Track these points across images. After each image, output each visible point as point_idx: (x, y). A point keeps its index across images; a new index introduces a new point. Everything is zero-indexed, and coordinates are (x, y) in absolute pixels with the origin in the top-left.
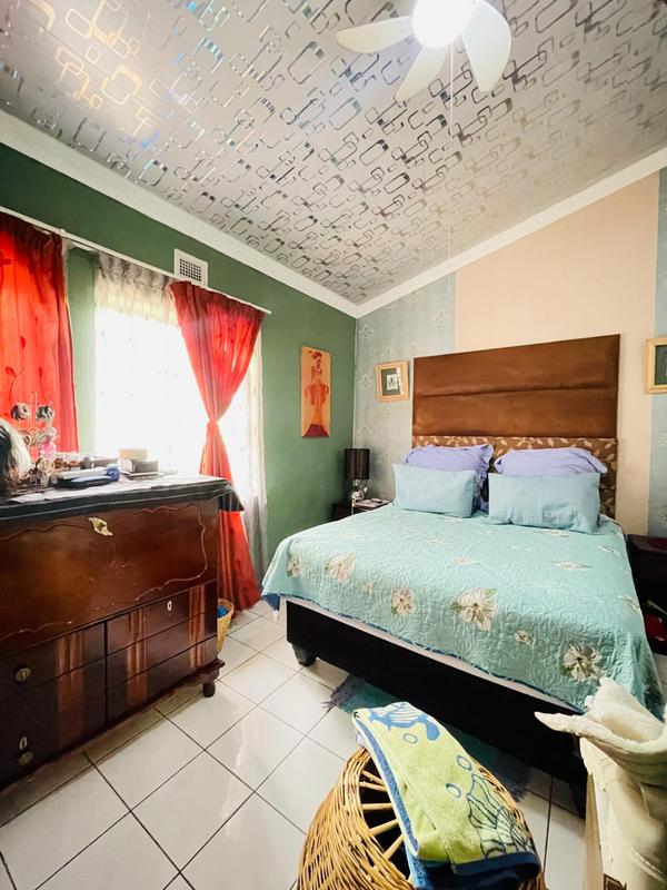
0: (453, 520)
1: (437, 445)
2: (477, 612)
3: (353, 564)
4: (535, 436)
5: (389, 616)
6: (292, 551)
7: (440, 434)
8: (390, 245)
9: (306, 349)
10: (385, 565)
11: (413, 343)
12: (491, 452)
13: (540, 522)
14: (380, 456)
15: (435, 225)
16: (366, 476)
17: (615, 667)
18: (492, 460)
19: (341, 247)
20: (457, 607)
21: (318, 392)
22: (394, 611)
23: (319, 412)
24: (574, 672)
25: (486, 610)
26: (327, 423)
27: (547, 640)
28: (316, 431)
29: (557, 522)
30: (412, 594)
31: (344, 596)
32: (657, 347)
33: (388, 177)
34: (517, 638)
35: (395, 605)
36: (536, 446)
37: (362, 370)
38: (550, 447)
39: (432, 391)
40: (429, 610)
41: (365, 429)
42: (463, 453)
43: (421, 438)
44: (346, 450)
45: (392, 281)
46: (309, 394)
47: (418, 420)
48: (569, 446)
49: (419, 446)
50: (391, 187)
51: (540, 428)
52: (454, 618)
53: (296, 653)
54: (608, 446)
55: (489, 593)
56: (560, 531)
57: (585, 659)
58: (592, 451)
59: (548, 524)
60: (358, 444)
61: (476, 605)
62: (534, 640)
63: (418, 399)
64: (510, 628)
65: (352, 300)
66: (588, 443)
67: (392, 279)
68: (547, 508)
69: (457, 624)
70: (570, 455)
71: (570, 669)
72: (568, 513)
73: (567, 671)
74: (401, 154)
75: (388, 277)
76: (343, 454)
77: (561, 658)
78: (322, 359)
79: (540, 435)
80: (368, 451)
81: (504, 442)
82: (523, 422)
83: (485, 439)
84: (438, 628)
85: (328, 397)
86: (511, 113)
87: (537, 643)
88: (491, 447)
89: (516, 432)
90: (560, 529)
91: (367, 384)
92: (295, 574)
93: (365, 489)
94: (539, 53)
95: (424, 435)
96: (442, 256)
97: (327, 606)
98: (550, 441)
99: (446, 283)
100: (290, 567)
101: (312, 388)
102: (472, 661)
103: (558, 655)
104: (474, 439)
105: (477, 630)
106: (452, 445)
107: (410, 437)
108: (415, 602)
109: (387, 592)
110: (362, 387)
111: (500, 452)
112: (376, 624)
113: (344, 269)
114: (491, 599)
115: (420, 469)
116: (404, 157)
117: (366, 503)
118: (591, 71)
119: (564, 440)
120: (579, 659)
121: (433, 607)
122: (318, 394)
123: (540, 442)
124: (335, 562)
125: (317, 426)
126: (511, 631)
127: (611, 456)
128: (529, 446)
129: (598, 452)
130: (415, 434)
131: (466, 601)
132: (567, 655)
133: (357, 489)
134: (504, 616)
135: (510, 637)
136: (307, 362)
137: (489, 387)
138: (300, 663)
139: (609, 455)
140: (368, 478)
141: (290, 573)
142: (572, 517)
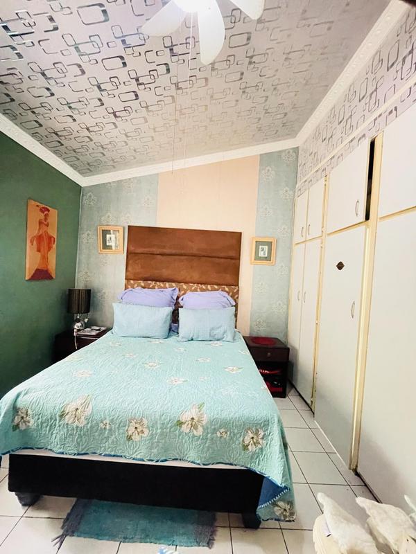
0: (157, 341)
1: (144, 288)
2: (194, 423)
3: (90, 407)
4: (201, 284)
5: (125, 443)
6: (20, 404)
7: (145, 279)
8: (117, 140)
9: (32, 203)
10: (120, 400)
11: (128, 215)
12: (177, 293)
13: (208, 338)
14: (99, 294)
15: (150, 139)
16: (87, 310)
17: (270, 437)
18: (178, 298)
19: (74, 126)
20: (180, 424)
21: (43, 242)
22: (129, 438)
23: (45, 258)
24: (250, 447)
25: (199, 421)
26: (52, 266)
27: (236, 431)
28: (41, 274)
29: (216, 337)
30: (145, 421)
31: (80, 436)
32: (256, 242)
33: (123, 88)
34: (219, 435)
35: (130, 433)
36: (202, 290)
37: (85, 227)
38: (208, 290)
39: (139, 250)
40: (159, 431)
41: (86, 273)
42: (161, 294)
43: (132, 282)
44: (69, 290)
45: (114, 167)
46: (35, 243)
47: (130, 269)
48: (218, 290)
49: (130, 288)
50: (124, 97)
51: (204, 279)
52: (177, 432)
53: (20, 499)
54: (235, 291)
55: (200, 407)
56: (218, 342)
57: (255, 437)
58: (228, 293)
59: (213, 339)
60: (80, 285)
61: (193, 419)
62: (228, 433)
63: (130, 254)
64: (215, 429)
65: (79, 171)
66: (227, 289)
67: (114, 165)
68: (212, 329)
69: (180, 435)
70: (219, 296)
71: (247, 446)
72: (222, 332)
73: (245, 447)
74: (135, 76)
75: (111, 163)
76: (67, 293)
77: (243, 441)
78: (50, 213)
79: (204, 283)
80: (90, 290)
81: (185, 287)
82: (196, 276)
83: (174, 284)
84: (165, 442)
85: (54, 246)
86: (206, 88)
87: (230, 434)
88: (177, 289)
89: (192, 280)
90: (218, 340)
91: (88, 239)
92: (23, 427)
93: (86, 320)
94: (227, 60)
95: (134, 280)
96: (152, 160)
97: (61, 450)
98: (209, 287)
99: (153, 179)
100: (17, 420)
101: (40, 238)
102: (189, 460)
103: (241, 439)
104: (167, 284)
105: (194, 436)
106: (153, 288)
107: (124, 281)
108: (148, 428)
109: (123, 425)
110: (85, 241)
111: (183, 292)
112: (113, 453)
113: (76, 145)
114: (202, 412)
115: (134, 306)
116: (137, 80)
117: (88, 332)
118: (246, 88)
119: (216, 287)
120: (253, 438)
121: (161, 428)
122: (45, 244)
123: (204, 287)
124: (70, 408)
125: (43, 270)
126: (215, 431)
127: (236, 296)
128: (198, 290)
129: (231, 294)
130: (127, 279)
131: (186, 417)
132: (246, 438)
133: (78, 321)
134: (211, 422)
135: (215, 435)
136: (35, 216)
137: (178, 252)
138: (24, 505)
139: (235, 296)
140: (89, 312)
141: (16, 427)
142: (224, 333)
